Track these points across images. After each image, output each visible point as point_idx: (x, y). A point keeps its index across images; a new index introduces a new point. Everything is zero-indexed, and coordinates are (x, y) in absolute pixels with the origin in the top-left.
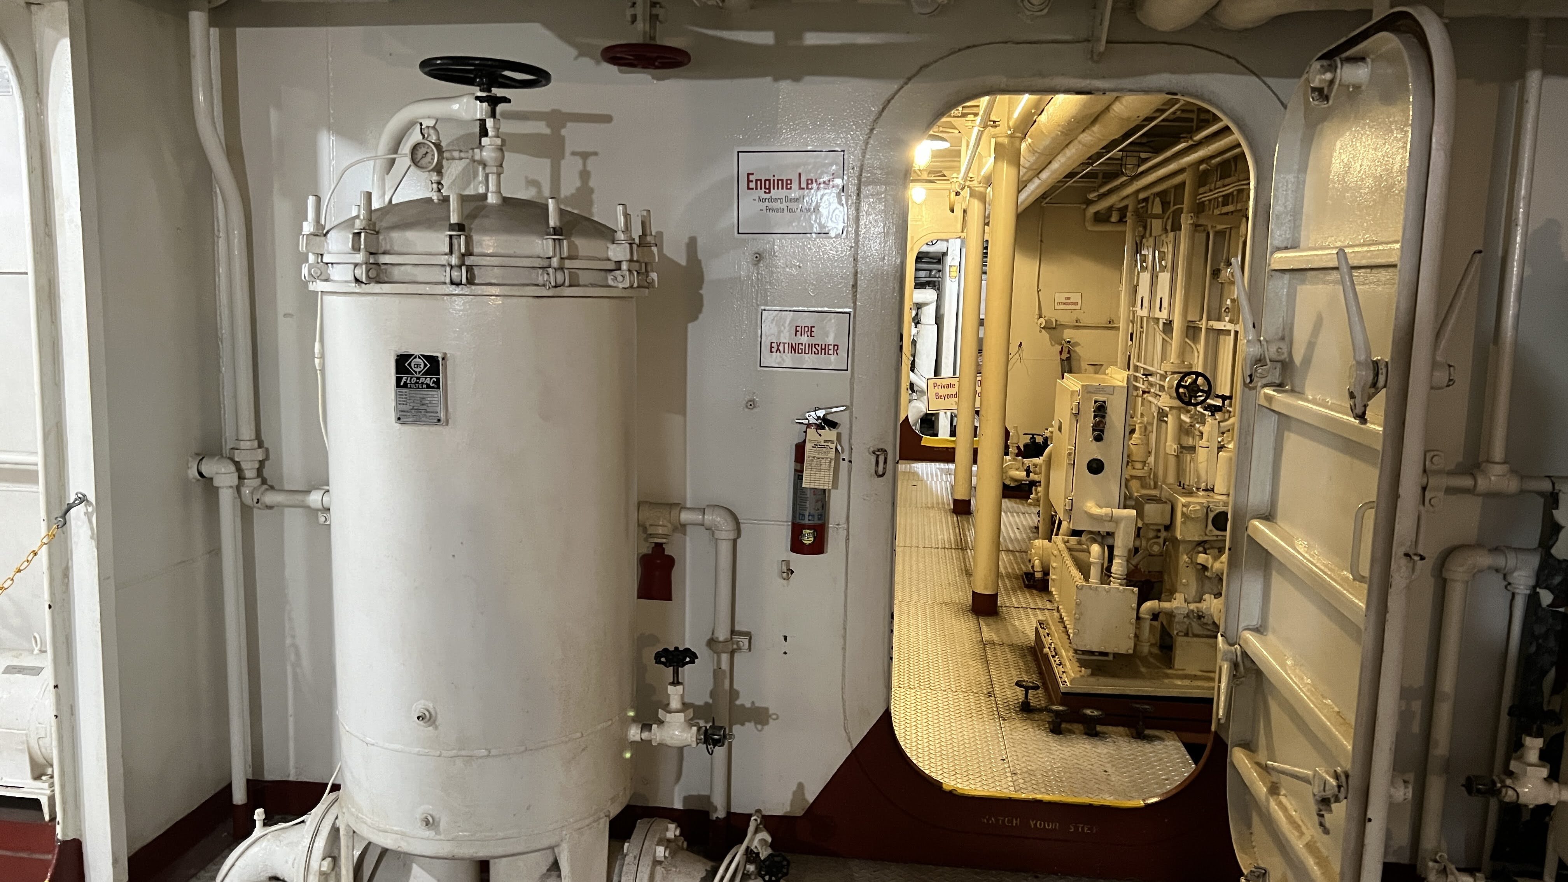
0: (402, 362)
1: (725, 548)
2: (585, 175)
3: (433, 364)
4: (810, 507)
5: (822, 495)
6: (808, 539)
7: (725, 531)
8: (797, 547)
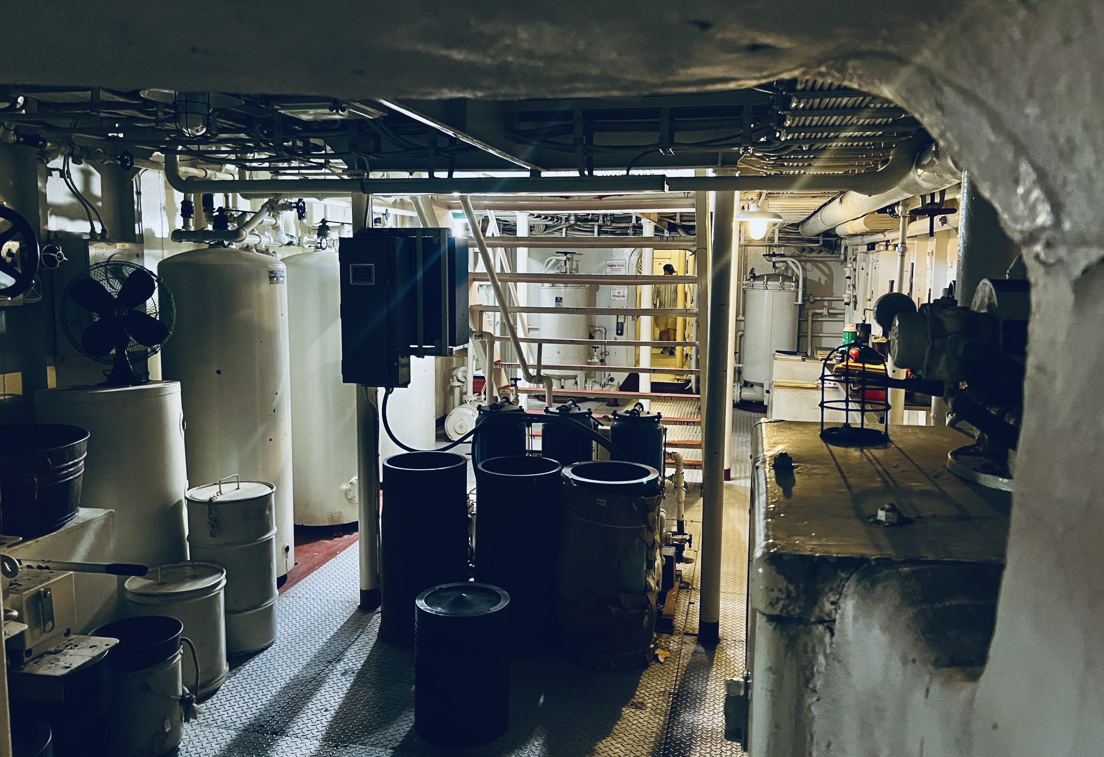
0: (557, 298)
1: (604, 334)
2: (577, 264)
3: (561, 298)
4: (620, 326)
5: (622, 324)
6: (619, 332)
7: (604, 331)
8: (618, 334)
